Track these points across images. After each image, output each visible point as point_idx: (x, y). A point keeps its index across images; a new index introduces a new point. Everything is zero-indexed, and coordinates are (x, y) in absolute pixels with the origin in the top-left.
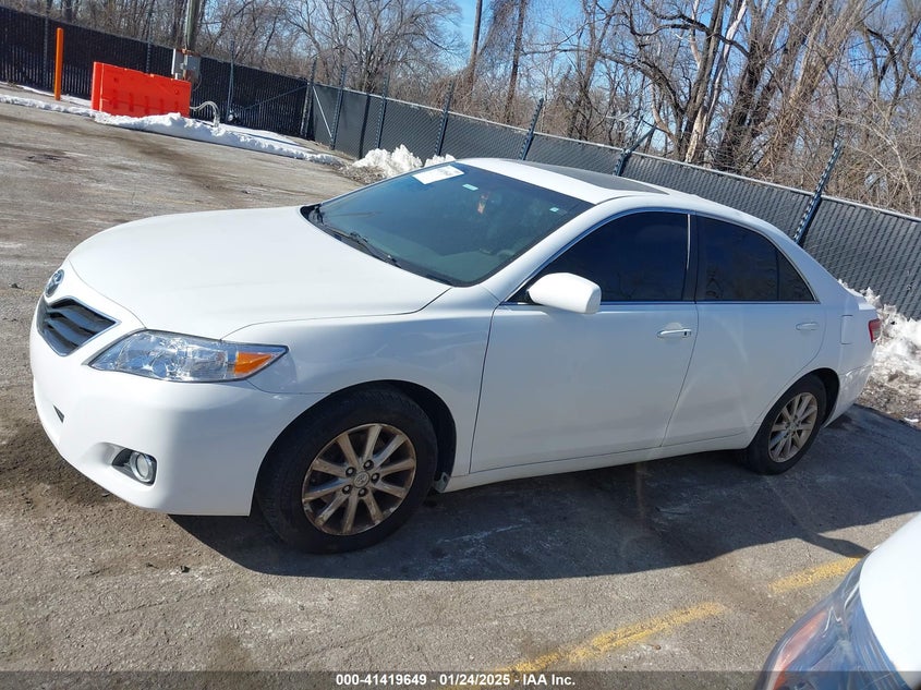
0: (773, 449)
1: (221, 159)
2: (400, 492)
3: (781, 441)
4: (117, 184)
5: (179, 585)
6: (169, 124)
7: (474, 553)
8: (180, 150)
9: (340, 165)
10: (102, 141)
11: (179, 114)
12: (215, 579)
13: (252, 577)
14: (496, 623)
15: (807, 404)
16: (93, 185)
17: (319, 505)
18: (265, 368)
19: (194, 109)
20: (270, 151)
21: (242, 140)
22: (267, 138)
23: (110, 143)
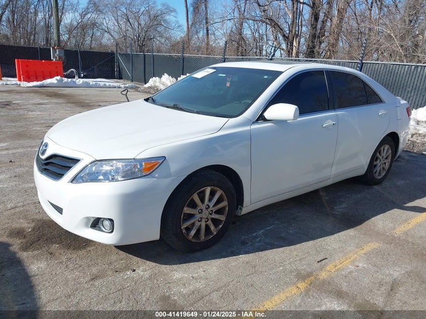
0: (375, 173)
1: (83, 94)
2: (223, 218)
3: (378, 169)
4: (41, 111)
5: (133, 278)
6: (56, 82)
7: (260, 240)
8: (64, 92)
9: (138, 88)
10: (28, 94)
11: (59, 77)
12: (148, 272)
13: (165, 268)
14: (281, 268)
15: (387, 149)
16: (30, 113)
17: (188, 229)
18: (157, 168)
19: (65, 73)
20: (105, 87)
21: (91, 84)
22: (102, 81)
23: (32, 95)
